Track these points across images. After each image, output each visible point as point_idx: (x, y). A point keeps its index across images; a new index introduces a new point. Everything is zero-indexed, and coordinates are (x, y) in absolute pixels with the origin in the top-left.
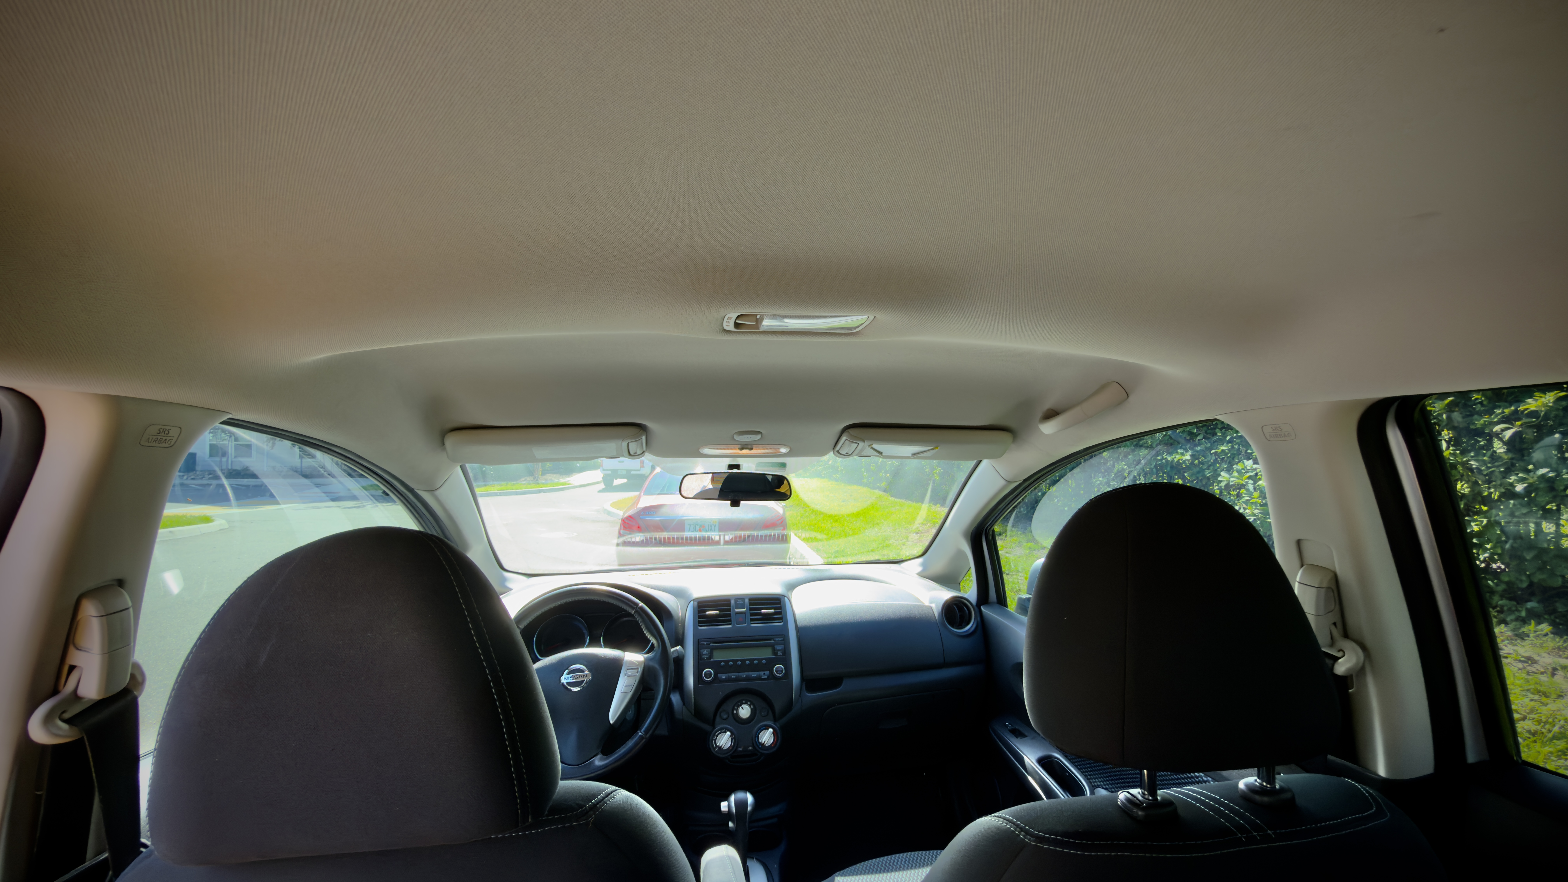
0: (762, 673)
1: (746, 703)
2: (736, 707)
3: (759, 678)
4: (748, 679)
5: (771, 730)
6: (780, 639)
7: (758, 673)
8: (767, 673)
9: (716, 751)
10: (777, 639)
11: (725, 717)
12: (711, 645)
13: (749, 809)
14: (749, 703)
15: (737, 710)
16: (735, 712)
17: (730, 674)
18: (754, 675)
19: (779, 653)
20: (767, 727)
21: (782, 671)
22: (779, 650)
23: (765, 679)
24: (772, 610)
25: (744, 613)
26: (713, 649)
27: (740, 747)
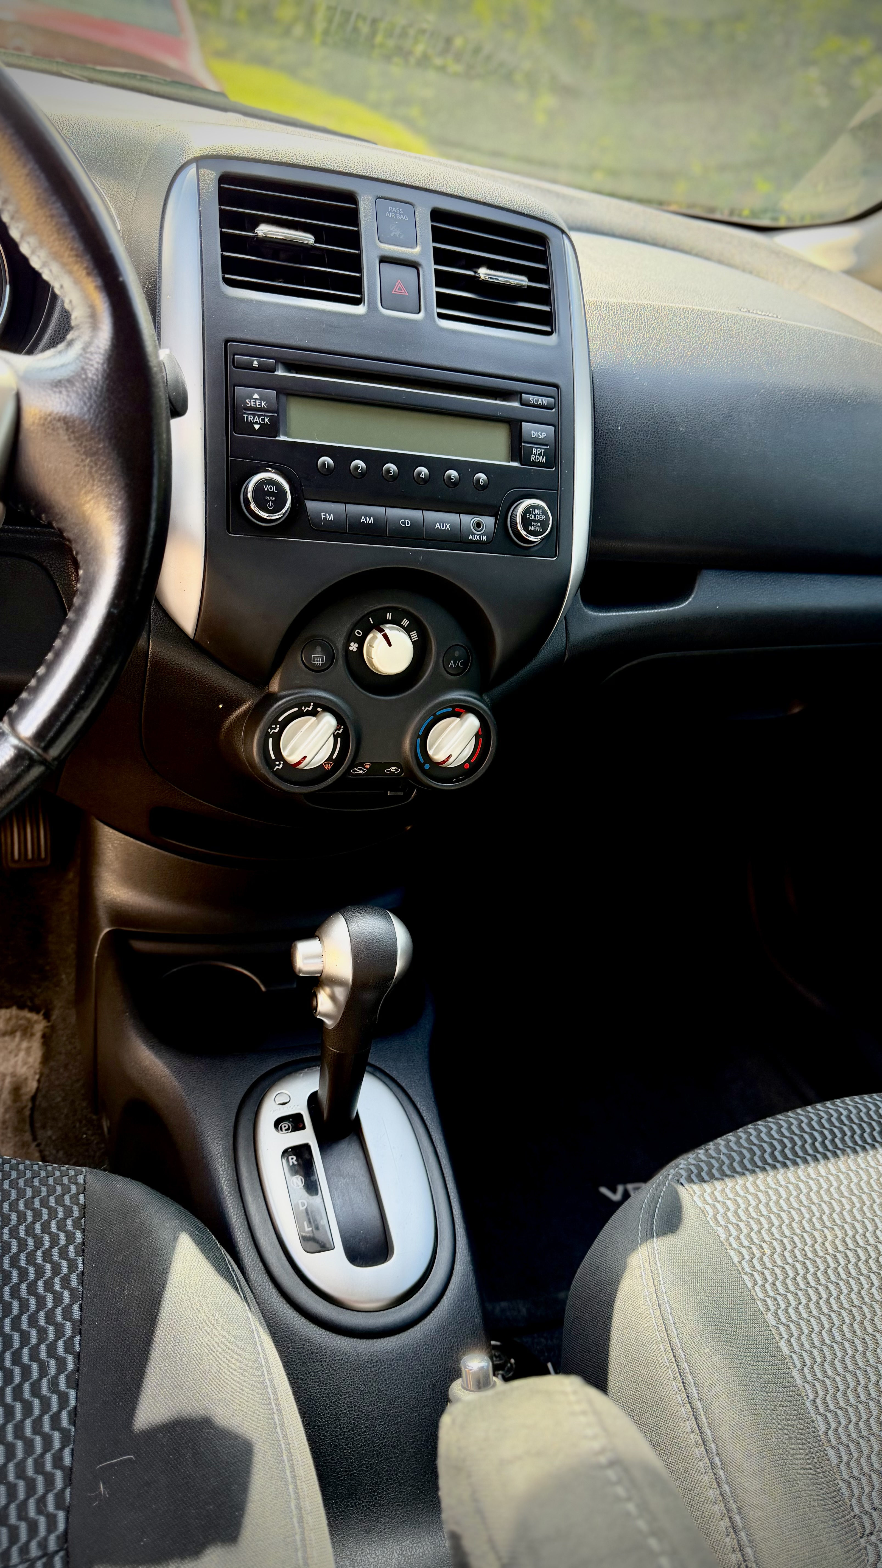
0: (468, 520)
1: (396, 622)
2: (358, 633)
3: (458, 539)
4: (421, 537)
5: (471, 723)
6: (544, 401)
7: (457, 517)
8: (488, 522)
9: (277, 774)
10: (533, 399)
11: (319, 661)
12: (280, 372)
13: (398, 967)
14: (405, 622)
15: (361, 642)
16: (353, 647)
17: (349, 506)
18: (442, 521)
19: (537, 455)
20: (460, 711)
21: (544, 524)
22: (537, 443)
23: (478, 546)
24: (521, 280)
25: (414, 265)
26: (286, 391)
27: (362, 765)
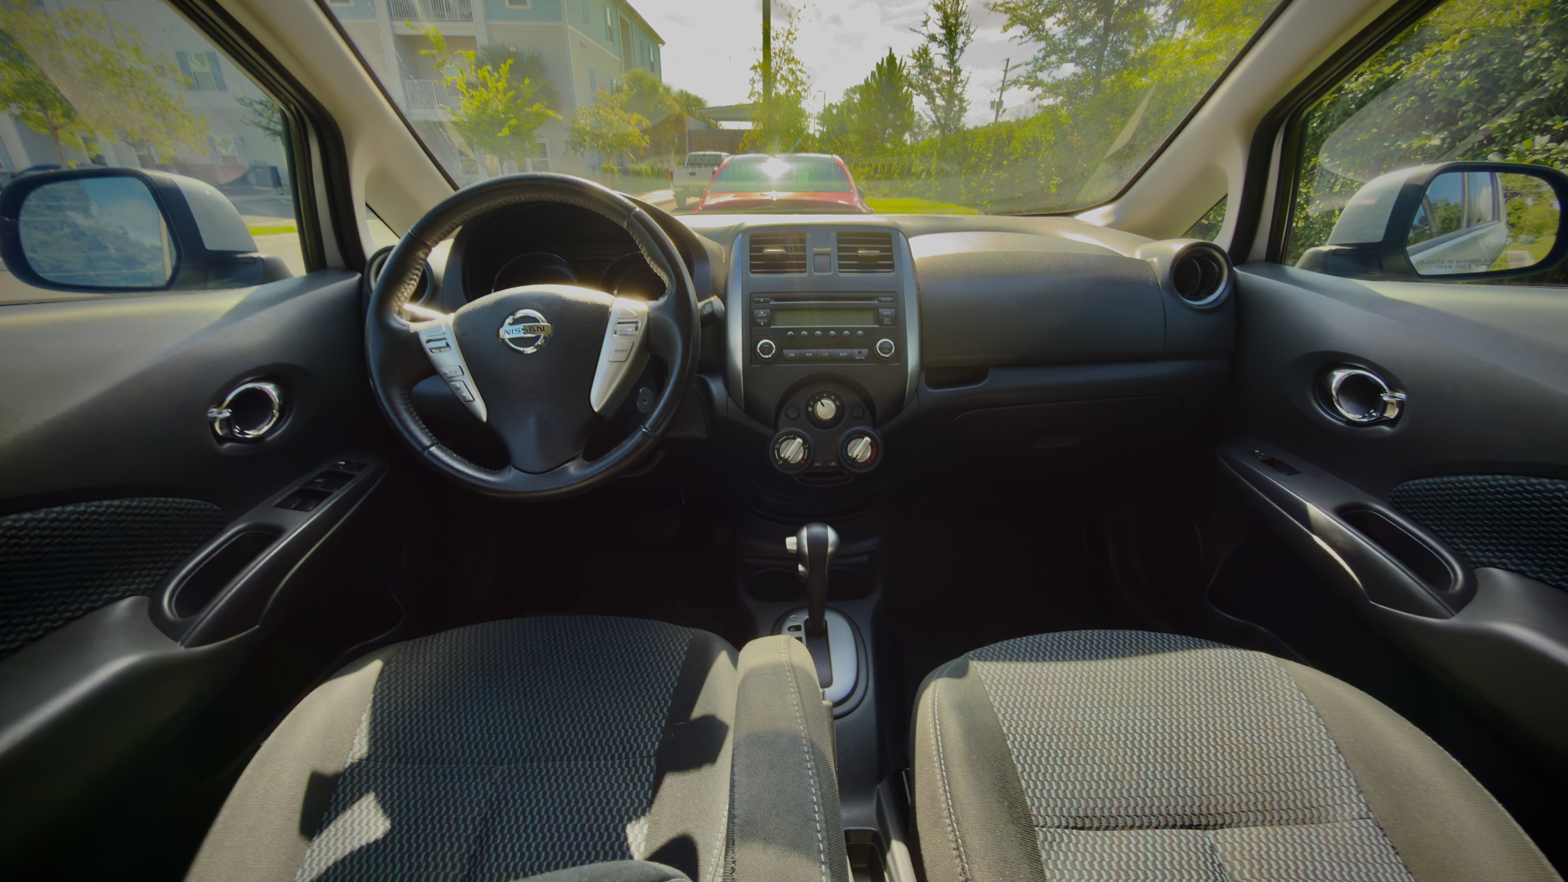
0: (855, 351)
1: (829, 397)
2: (811, 403)
3: (850, 359)
4: (833, 359)
5: (867, 439)
6: (889, 299)
7: (849, 351)
8: (865, 351)
9: (780, 466)
10: (883, 299)
11: (794, 416)
12: (772, 303)
13: (830, 549)
14: (833, 397)
15: (813, 407)
16: (810, 409)
17: (803, 351)
18: (843, 353)
19: (887, 321)
20: (861, 435)
21: (890, 349)
22: (887, 316)
23: (860, 360)
24: (877, 252)
25: (828, 254)
26: (775, 310)
27: (818, 461)
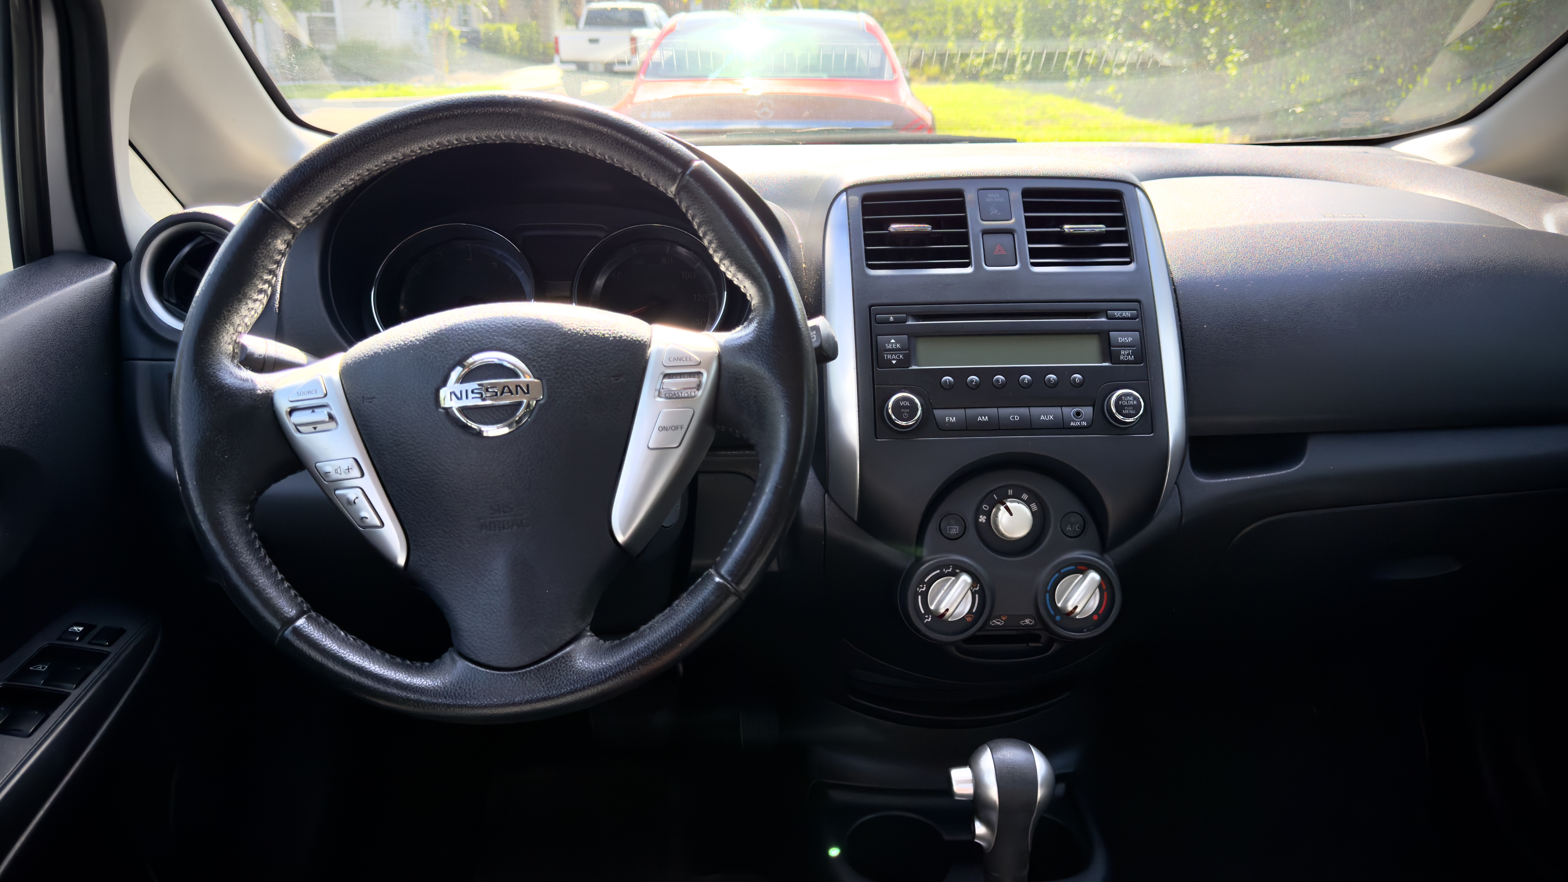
0: (1069, 411)
1: (1017, 497)
2: (985, 507)
3: (1061, 427)
4: (1029, 427)
5: (1094, 577)
6: (1127, 314)
7: (1057, 410)
8: (1087, 411)
9: (929, 626)
10: (1117, 314)
11: (955, 530)
12: (910, 323)
13: (1040, 793)
14: (1025, 497)
15: (988, 514)
16: (982, 519)
17: (970, 412)
18: (1047, 414)
19: (1125, 355)
20: (1082, 568)
21: (1137, 408)
22: (1125, 346)
23: (1079, 429)
24: (1101, 228)
25: (1010, 232)
26: (915, 335)
27: (999, 617)
